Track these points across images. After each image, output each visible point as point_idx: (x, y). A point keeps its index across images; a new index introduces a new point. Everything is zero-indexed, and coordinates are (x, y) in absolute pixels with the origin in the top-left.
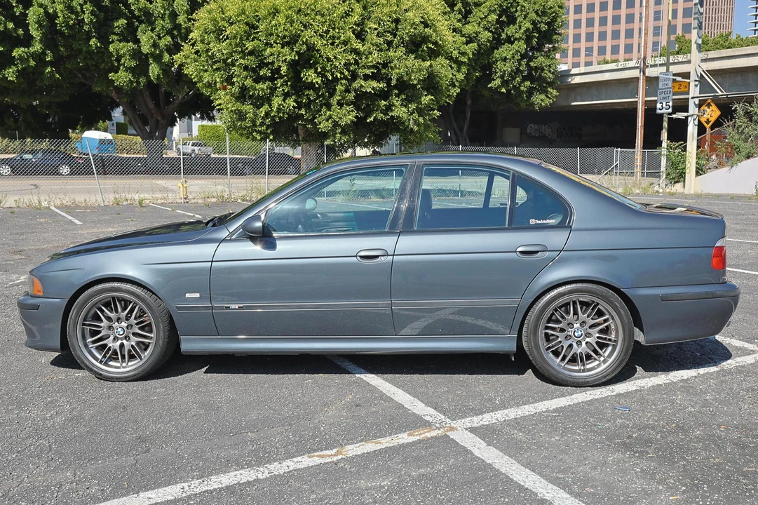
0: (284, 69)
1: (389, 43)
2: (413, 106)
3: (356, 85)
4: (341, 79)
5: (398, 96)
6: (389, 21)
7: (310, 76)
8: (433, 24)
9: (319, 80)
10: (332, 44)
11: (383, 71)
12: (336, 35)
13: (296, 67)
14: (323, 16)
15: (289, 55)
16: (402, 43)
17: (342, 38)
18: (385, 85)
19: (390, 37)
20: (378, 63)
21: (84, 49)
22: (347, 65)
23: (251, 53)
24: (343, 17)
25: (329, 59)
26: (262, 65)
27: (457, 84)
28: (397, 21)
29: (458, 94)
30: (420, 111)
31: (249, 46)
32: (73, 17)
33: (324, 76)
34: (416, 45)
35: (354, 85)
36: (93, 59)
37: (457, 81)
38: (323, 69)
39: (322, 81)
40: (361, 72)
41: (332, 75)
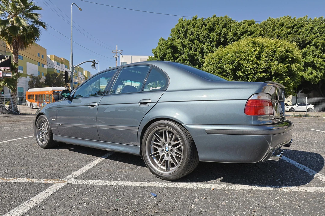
0: (230, 71)
1: (271, 60)
2: (282, 82)
3: (257, 75)
4: (251, 73)
5: (275, 79)
6: (270, 52)
7: (239, 73)
8: (291, 51)
9: (243, 75)
10: (247, 62)
11: (268, 70)
12: (249, 59)
13: (234, 71)
14: (245, 53)
15: (231, 67)
16: (277, 59)
17: (251, 60)
18: (269, 75)
19: (271, 58)
20: (265, 67)
22: (253, 69)
23: (220, 68)
24: (252, 52)
25: (246, 67)
26: (223, 71)
27: (319, 77)
28: (275, 52)
29: (319, 81)
30: (285, 84)
31: (219, 65)
33: (245, 73)
34: (283, 59)
35: (256, 76)
37: (319, 76)
38: (244, 71)
39: (244, 75)
40: (259, 71)
41: (248, 73)
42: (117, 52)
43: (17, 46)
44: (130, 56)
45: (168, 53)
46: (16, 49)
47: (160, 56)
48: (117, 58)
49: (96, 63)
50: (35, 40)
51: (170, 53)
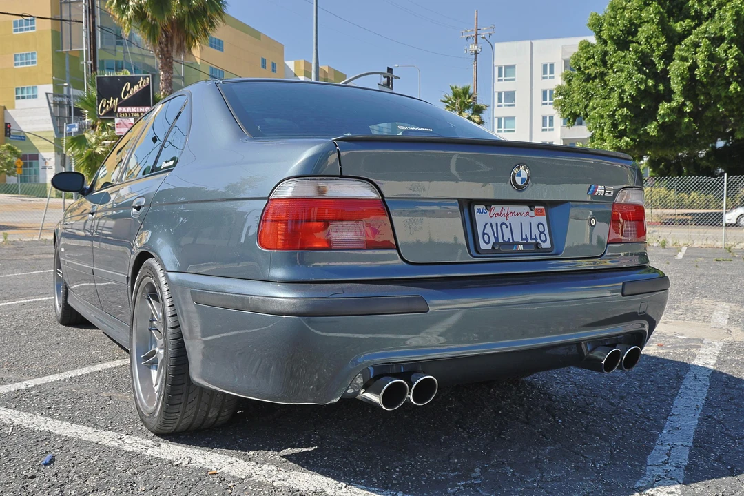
21: (723, 94)
32: (714, 65)
36: (733, 103)
42: (477, 35)
43: (169, 46)
44: (528, 43)
45: (648, 22)
46: (167, 56)
47: (611, 37)
48: (476, 54)
49: (396, 77)
50: (214, 27)
51: (653, 23)
